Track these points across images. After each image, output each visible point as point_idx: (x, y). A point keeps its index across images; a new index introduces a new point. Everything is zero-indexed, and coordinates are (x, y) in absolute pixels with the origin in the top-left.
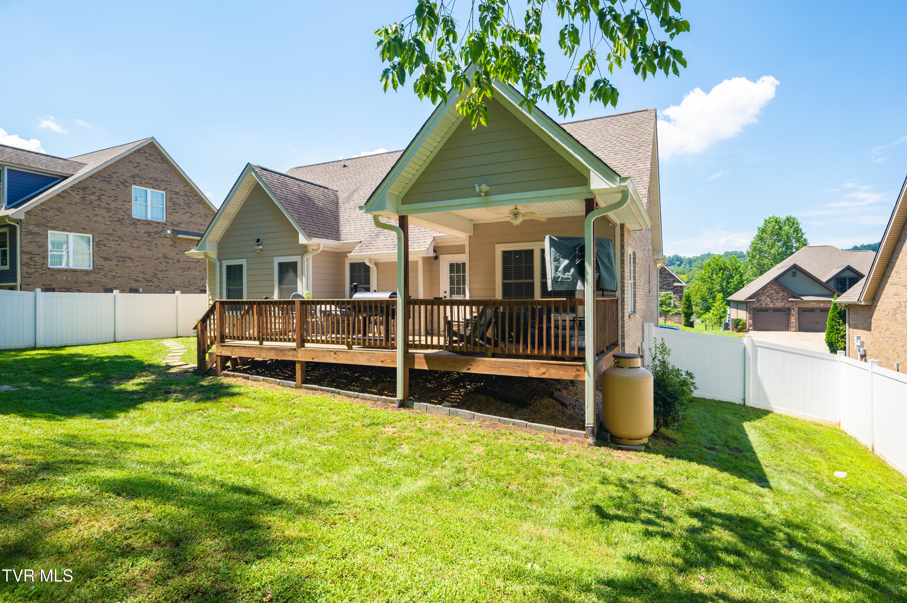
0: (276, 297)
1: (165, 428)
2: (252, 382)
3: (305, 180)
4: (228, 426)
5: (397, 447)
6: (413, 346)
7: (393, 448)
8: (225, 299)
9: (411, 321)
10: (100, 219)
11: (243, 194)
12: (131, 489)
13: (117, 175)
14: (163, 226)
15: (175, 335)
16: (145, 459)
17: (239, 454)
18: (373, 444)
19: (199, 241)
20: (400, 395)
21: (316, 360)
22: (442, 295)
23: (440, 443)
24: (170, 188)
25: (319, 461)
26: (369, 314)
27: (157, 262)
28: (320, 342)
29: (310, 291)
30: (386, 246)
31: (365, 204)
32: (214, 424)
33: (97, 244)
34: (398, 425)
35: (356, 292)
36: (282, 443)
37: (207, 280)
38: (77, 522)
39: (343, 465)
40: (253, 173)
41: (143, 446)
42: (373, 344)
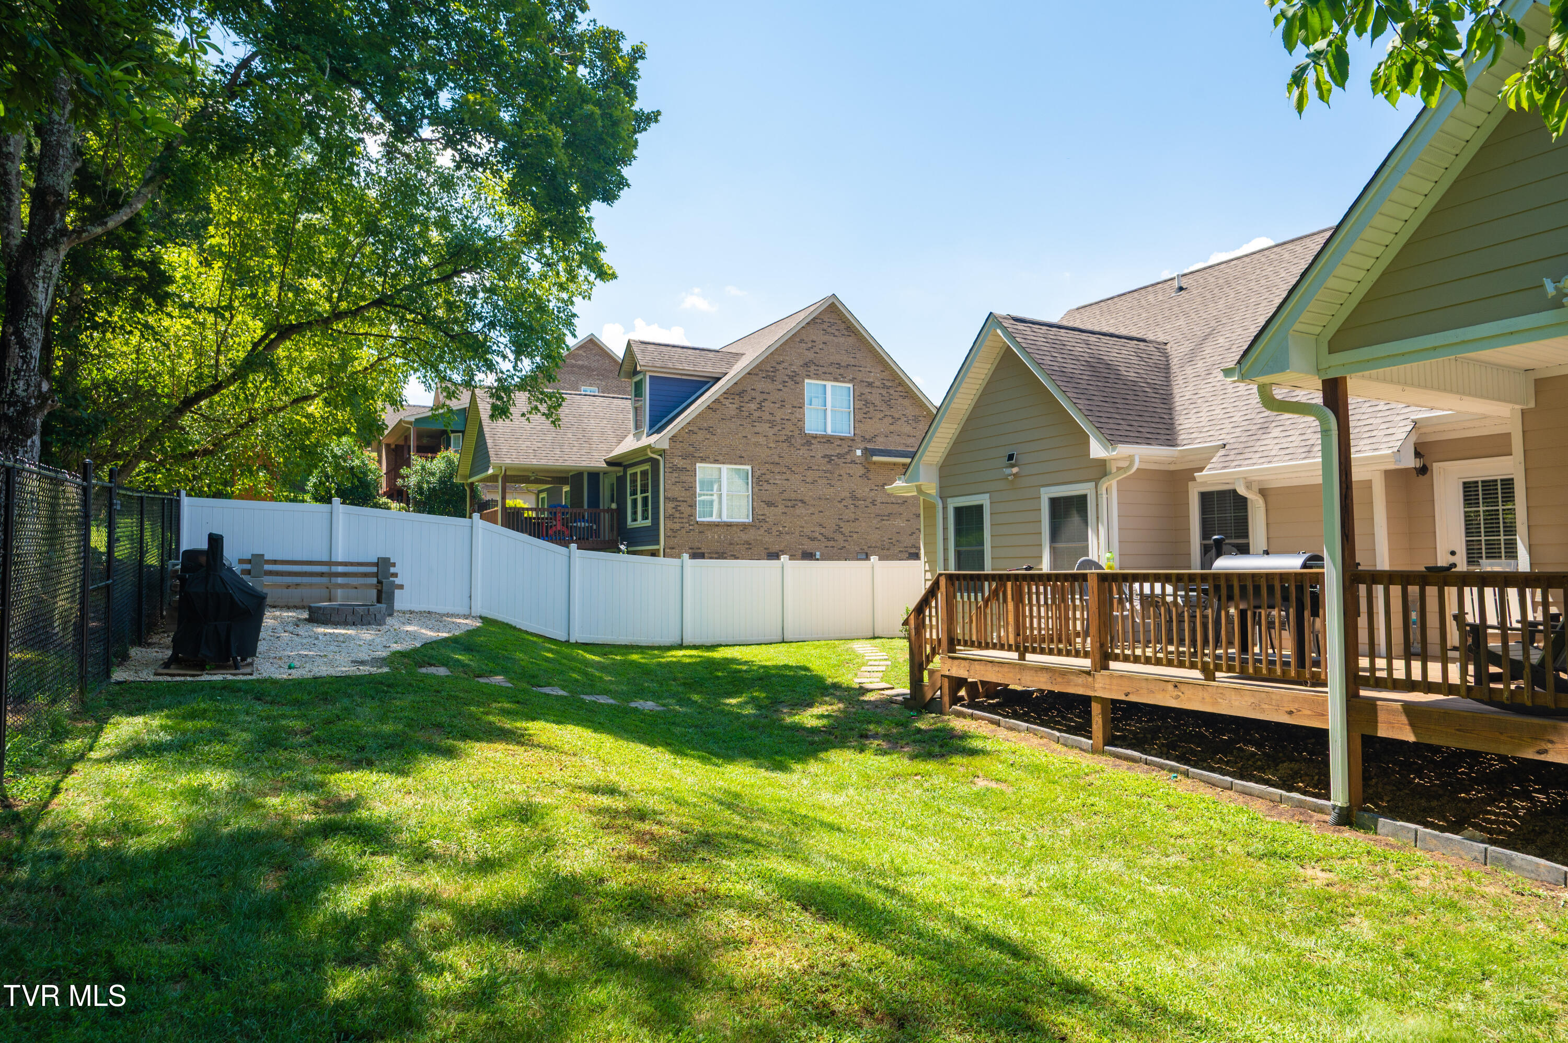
0: (1045, 567)
1: (863, 800)
2: (1006, 732)
3: (1097, 329)
4: (967, 812)
5: (1339, 920)
6: (1372, 682)
7: (1330, 921)
8: (952, 571)
9: (1362, 621)
10: (762, 440)
11: (982, 371)
12: (823, 903)
13: (783, 365)
14: (850, 443)
15: (871, 635)
16: (837, 851)
17: (991, 871)
18: (1277, 900)
19: (906, 467)
20: (1339, 796)
21: (1133, 698)
22: (1443, 560)
23: (1462, 930)
24: (860, 376)
25: (1152, 916)
26: (1252, 603)
27: (840, 506)
28: (1143, 660)
29: (1115, 555)
30: (1287, 451)
31: (1239, 362)
32: (942, 804)
33: (759, 481)
34: (1340, 866)
35: (1219, 554)
36: (1072, 864)
37: (922, 536)
38: (751, 941)
39: (1208, 936)
40: (999, 331)
41: (832, 827)
42: (1264, 671)
